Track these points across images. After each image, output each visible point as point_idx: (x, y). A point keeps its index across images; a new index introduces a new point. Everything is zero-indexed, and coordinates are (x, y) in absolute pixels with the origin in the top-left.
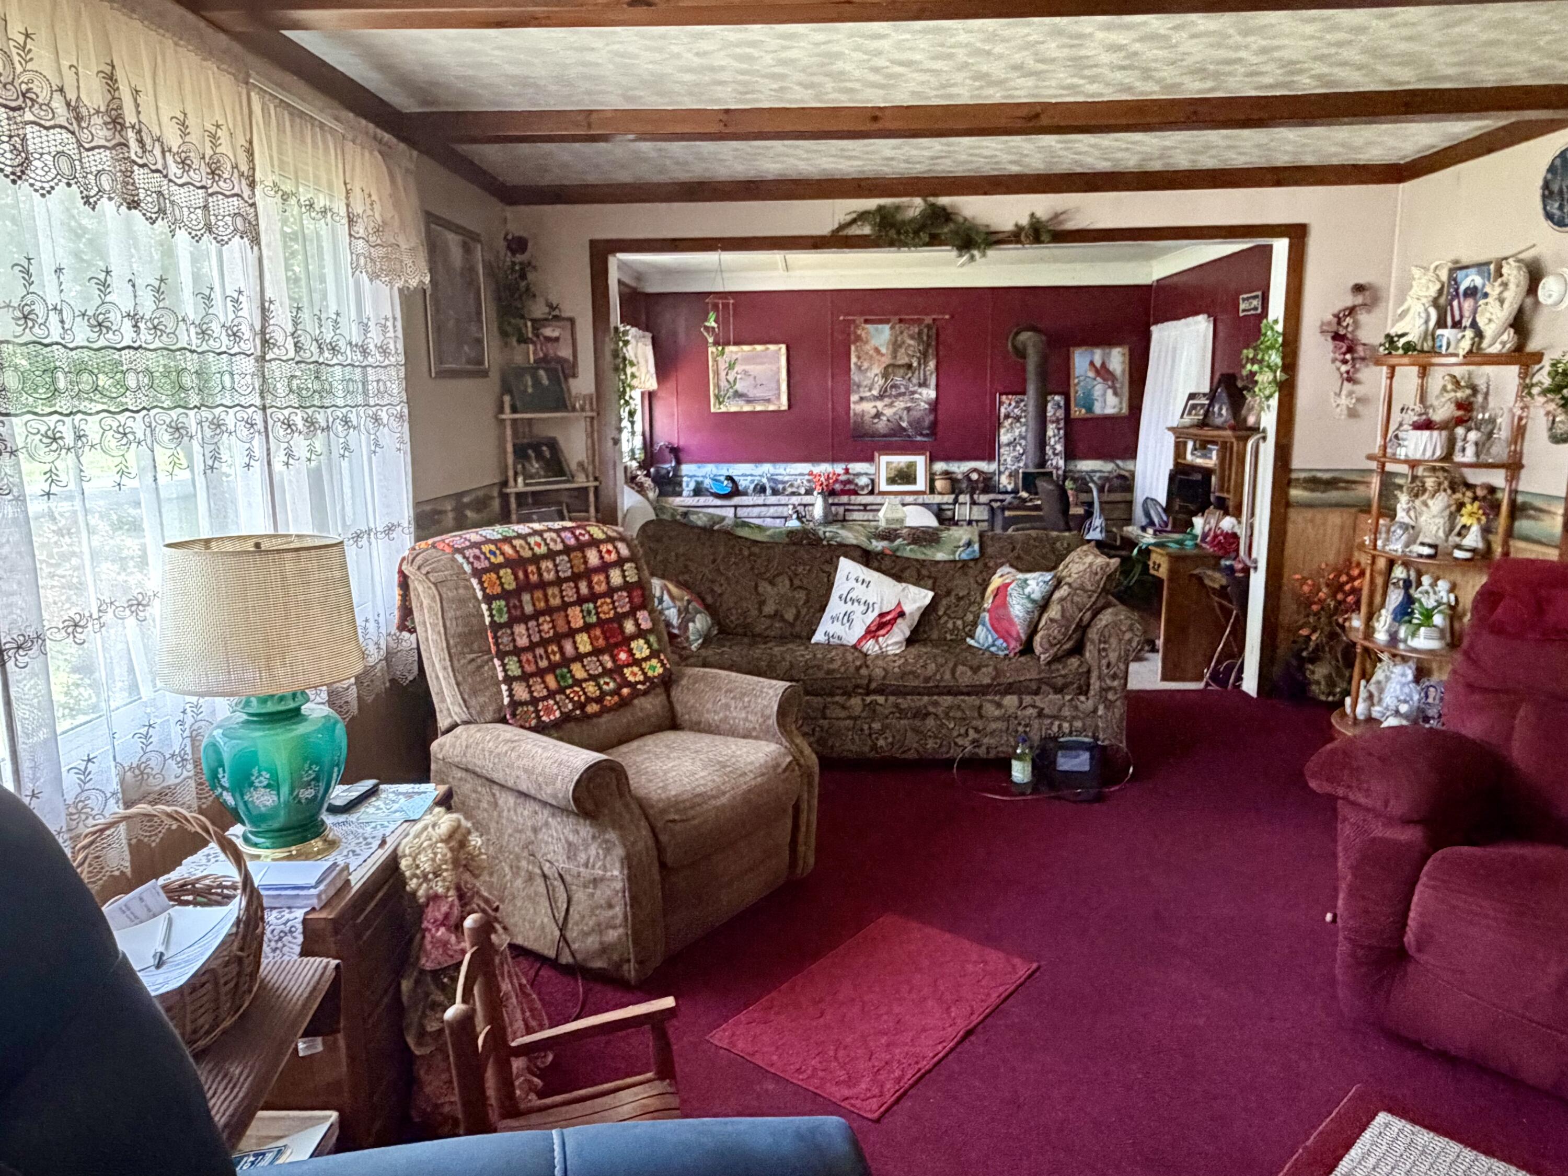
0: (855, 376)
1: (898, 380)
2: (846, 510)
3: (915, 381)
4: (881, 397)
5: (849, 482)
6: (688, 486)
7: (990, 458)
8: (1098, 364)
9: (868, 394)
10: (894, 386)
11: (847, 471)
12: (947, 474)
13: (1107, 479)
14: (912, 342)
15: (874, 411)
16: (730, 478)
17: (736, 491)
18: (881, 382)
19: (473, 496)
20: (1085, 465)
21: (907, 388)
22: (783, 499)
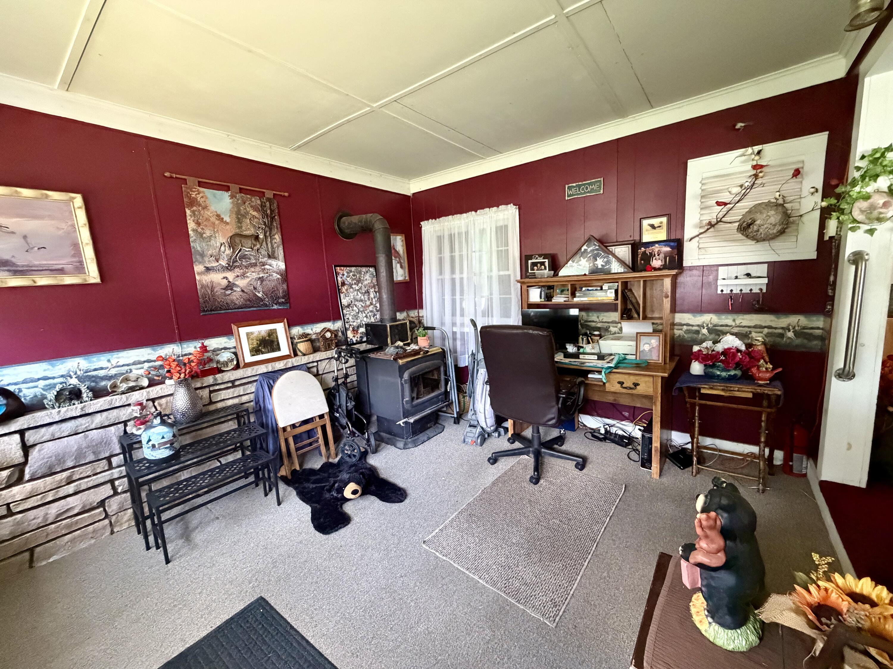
0: (196, 245)
1: (247, 251)
2: (211, 392)
3: (263, 252)
4: (230, 268)
5: (209, 360)
7: (337, 318)
9: (215, 264)
10: (243, 257)
11: (203, 349)
12: (305, 337)
14: (255, 213)
15: (225, 282)
17: (16, 409)
18: (229, 252)
21: (256, 259)
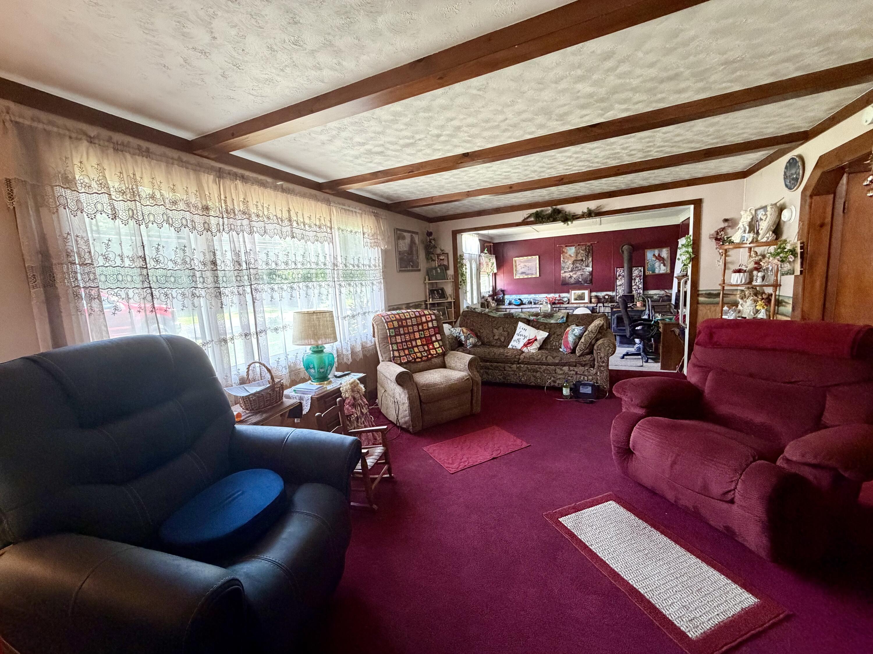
0: (563, 265)
1: (578, 265)
2: (559, 309)
3: (584, 265)
4: (572, 271)
5: (560, 300)
6: (507, 302)
7: (613, 291)
8: (657, 255)
9: (567, 270)
10: (577, 267)
11: (560, 296)
12: (597, 297)
13: (661, 297)
14: (583, 252)
15: (569, 276)
16: (520, 299)
17: (522, 304)
18: (572, 266)
19: (414, 304)
20: (652, 292)
21: (581, 267)
22: (537, 306)
